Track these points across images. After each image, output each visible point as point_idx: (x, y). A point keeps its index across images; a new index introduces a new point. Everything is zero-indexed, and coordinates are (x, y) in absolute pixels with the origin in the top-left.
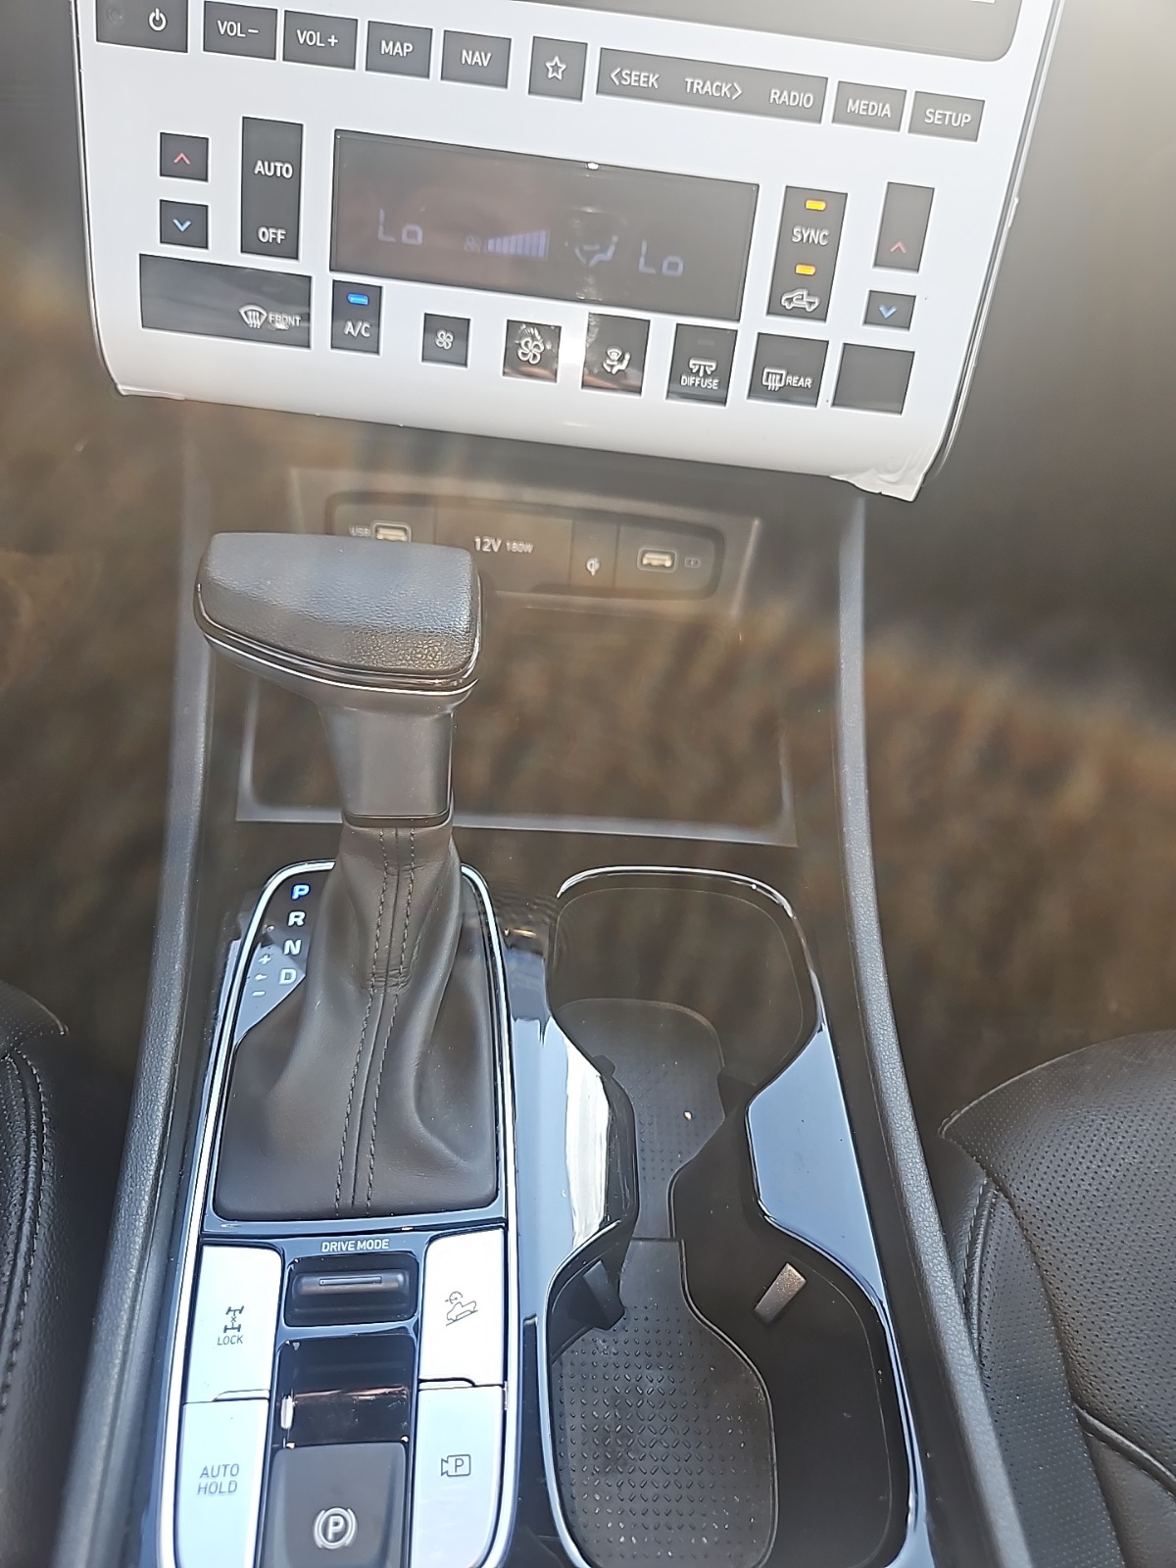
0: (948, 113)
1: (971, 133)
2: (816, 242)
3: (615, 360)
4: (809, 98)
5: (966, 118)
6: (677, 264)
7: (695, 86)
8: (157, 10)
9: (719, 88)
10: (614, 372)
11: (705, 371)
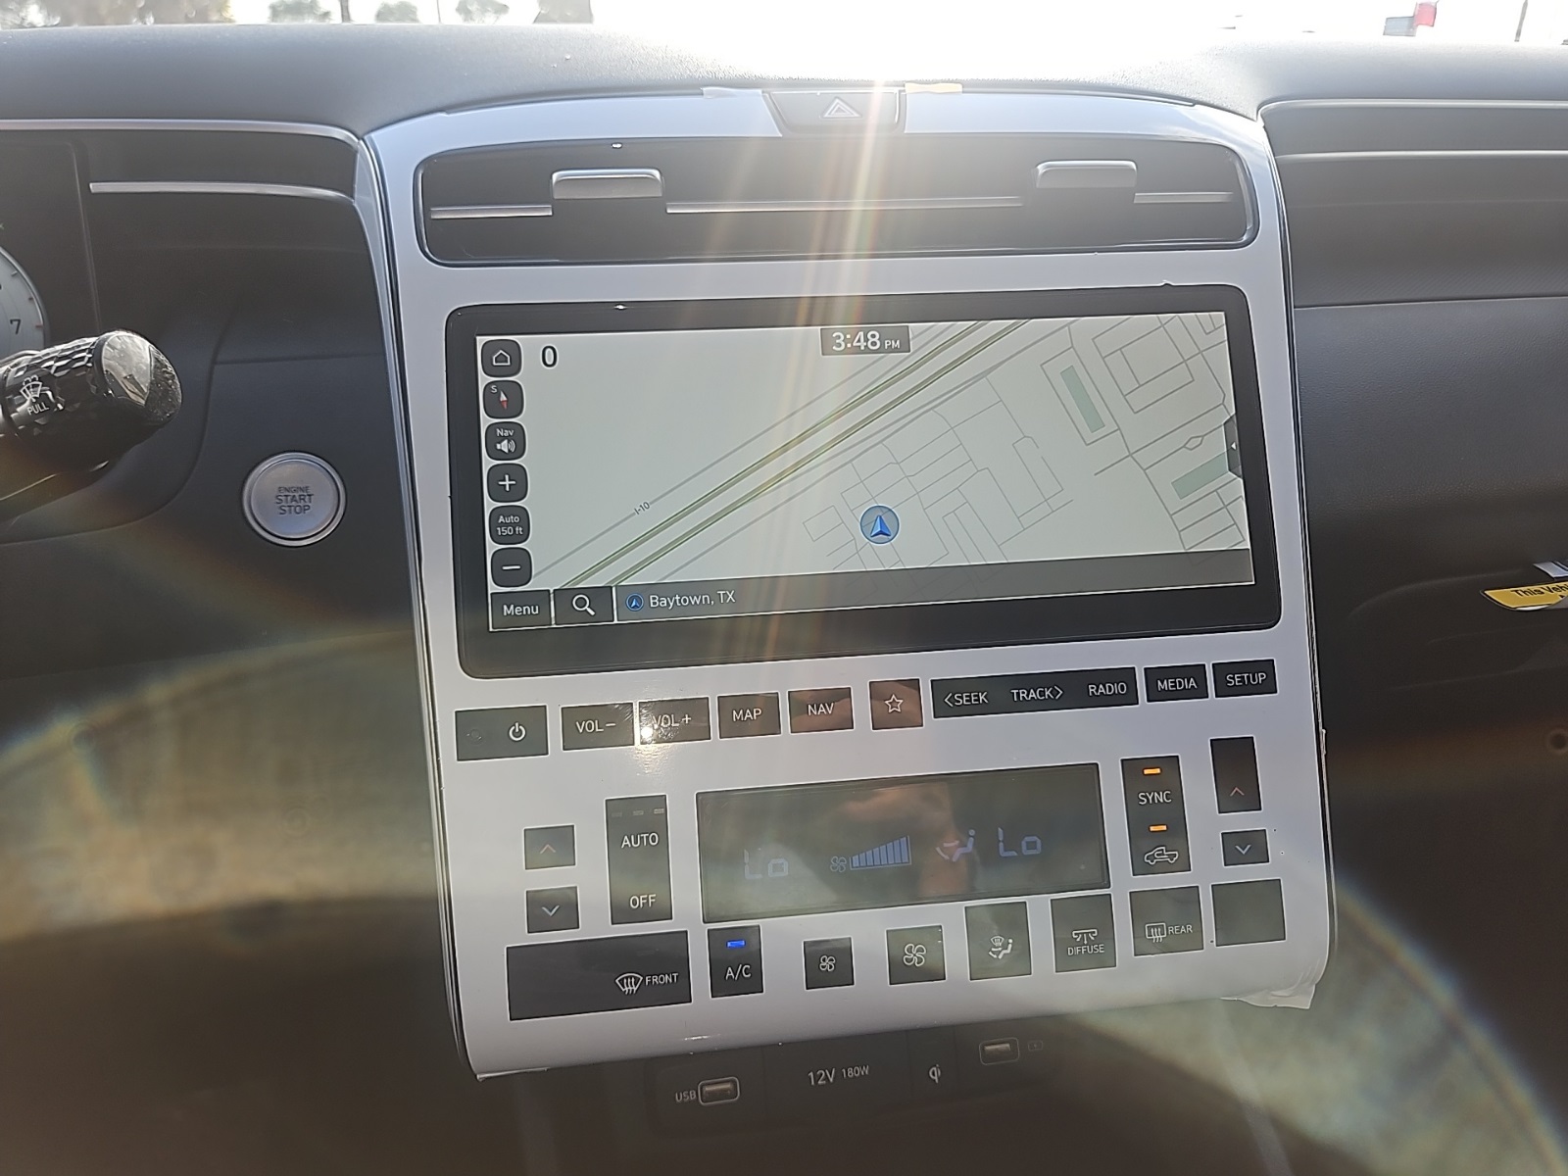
0: (1246, 675)
1: (1269, 687)
2: (1162, 801)
3: (1001, 949)
4: (1122, 686)
5: (1260, 677)
6: (1035, 842)
7: (1021, 695)
8: (517, 724)
9: (1042, 694)
10: (1000, 957)
11: (1088, 938)
